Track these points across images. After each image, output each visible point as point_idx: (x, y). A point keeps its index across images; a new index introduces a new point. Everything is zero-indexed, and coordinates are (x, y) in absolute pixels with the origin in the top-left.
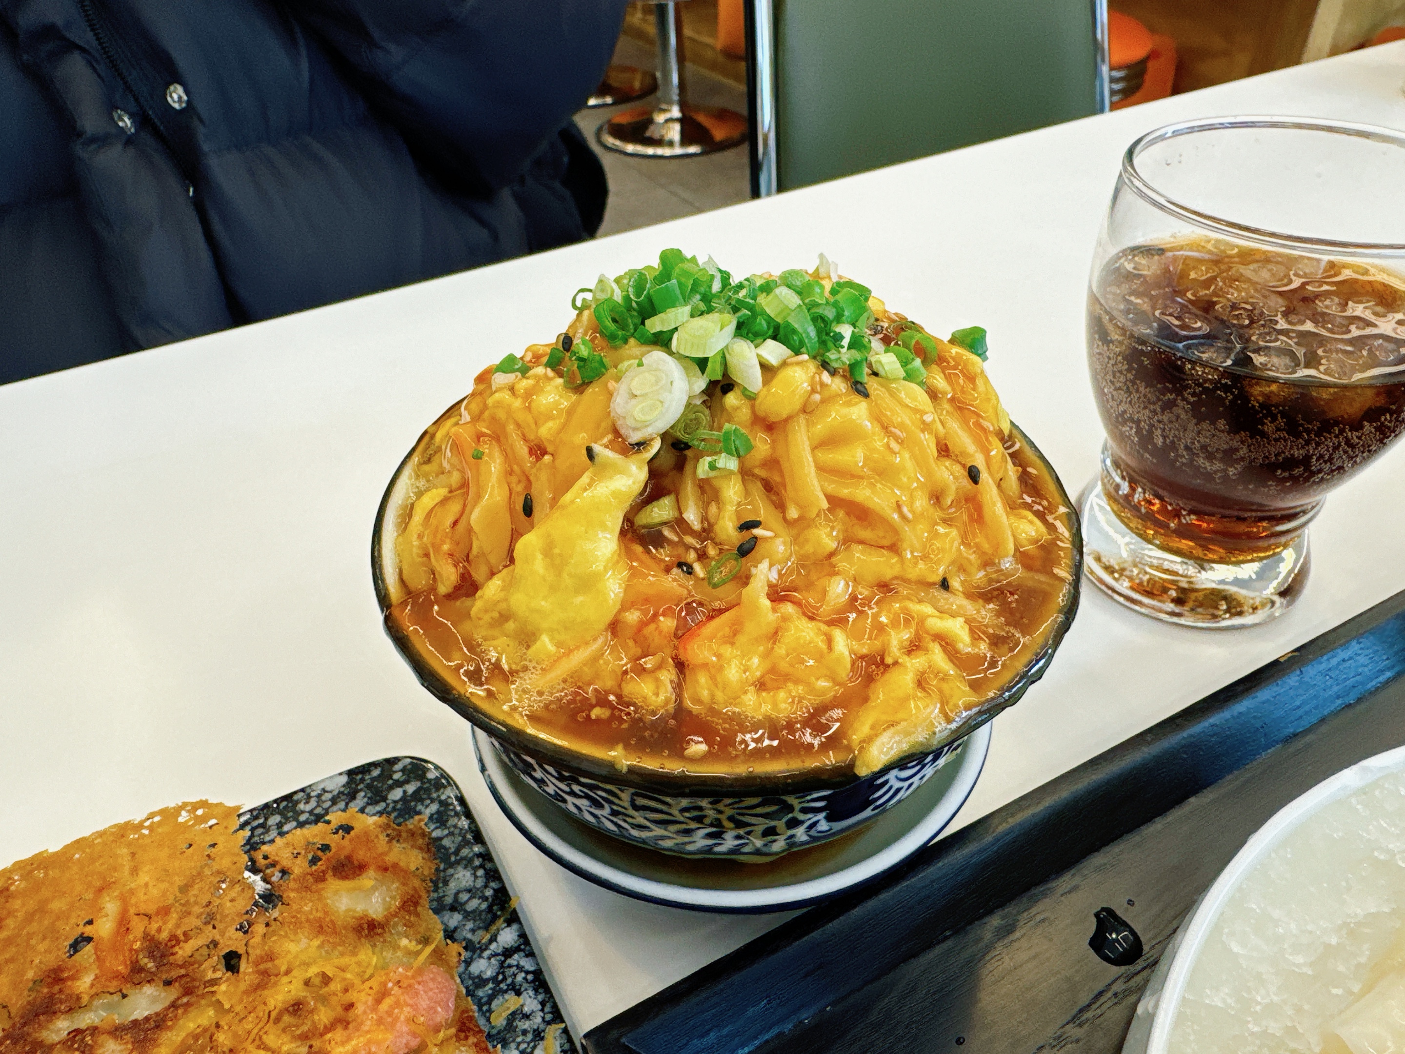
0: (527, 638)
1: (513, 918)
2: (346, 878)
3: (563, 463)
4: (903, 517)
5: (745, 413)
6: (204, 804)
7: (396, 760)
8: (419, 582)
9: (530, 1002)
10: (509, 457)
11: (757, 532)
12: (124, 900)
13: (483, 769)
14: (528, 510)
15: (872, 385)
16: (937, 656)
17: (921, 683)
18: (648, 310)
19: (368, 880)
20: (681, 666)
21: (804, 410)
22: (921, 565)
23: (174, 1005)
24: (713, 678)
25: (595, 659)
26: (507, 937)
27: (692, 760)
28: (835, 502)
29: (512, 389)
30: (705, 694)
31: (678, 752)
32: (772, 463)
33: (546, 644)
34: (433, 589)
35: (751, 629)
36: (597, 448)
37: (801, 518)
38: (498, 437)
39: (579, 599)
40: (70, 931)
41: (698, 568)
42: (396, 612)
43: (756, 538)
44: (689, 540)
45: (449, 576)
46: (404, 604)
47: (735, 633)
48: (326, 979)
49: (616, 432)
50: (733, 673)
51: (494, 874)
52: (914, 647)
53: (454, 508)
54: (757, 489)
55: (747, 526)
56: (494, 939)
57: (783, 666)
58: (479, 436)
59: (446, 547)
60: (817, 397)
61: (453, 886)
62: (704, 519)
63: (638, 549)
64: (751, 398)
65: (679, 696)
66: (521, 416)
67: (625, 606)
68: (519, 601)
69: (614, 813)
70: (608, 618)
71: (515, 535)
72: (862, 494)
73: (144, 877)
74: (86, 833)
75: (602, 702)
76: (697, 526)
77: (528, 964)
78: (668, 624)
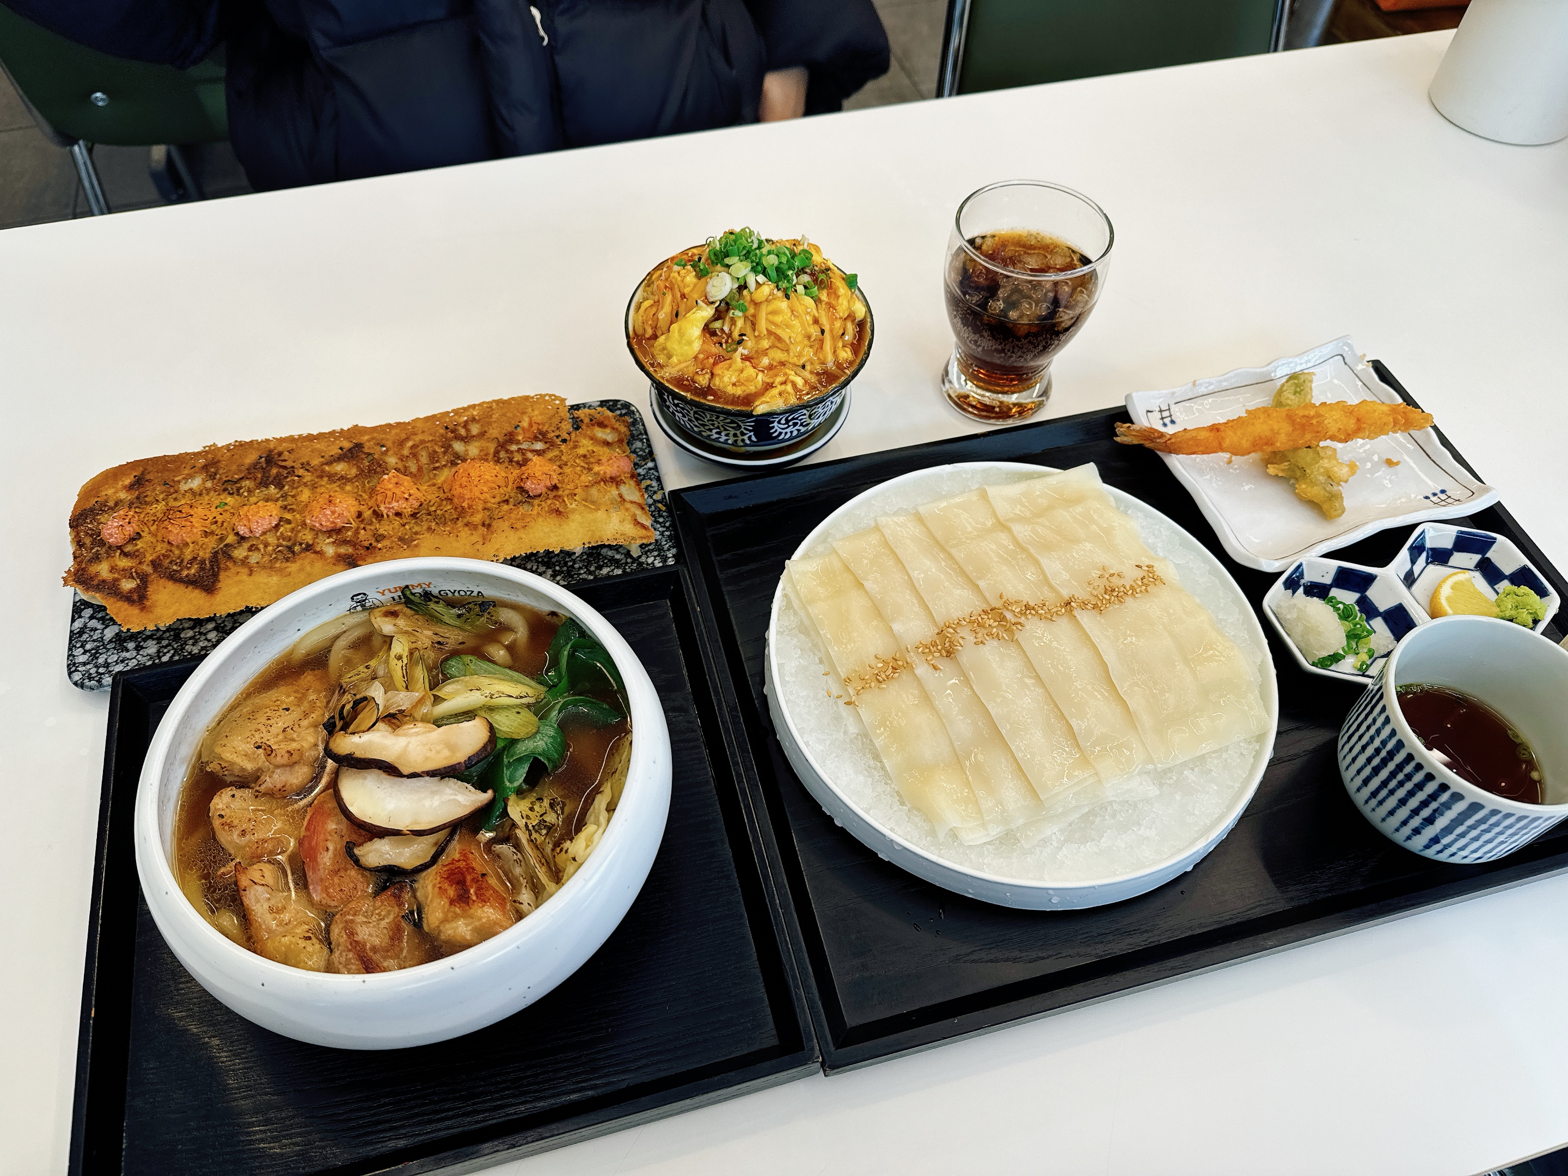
0: (669, 357)
1: (654, 460)
2: (601, 427)
3: (689, 303)
4: (791, 342)
5: (748, 298)
6: (554, 395)
7: (619, 401)
8: (640, 332)
9: (654, 483)
10: (673, 296)
11: (744, 337)
12: (530, 418)
13: (651, 405)
14: (677, 315)
15: (792, 295)
16: (789, 388)
17: (780, 394)
18: (727, 255)
19: (608, 430)
20: (712, 374)
21: (766, 300)
22: (795, 359)
23: (548, 448)
24: (720, 379)
25: (687, 367)
26: (650, 465)
27: (708, 400)
28: (770, 333)
29: (679, 273)
30: (717, 383)
31: (705, 398)
32: (754, 316)
33: (674, 360)
34: (644, 335)
35: (734, 367)
36: (699, 301)
37: (759, 336)
38: (672, 289)
39: (686, 348)
40: (514, 423)
41: (724, 345)
42: (631, 340)
43: (743, 340)
44: (724, 335)
45: (649, 332)
46: (634, 338)
47: (730, 367)
48: (594, 452)
49: (706, 298)
50: (726, 379)
51: (649, 446)
52: (782, 383)
53: (654, 310)
54: (749, 324)
55: (741, 335)
56: (646, 464)
57: (742, 380)
58: (666, 287)
59: (650, 322)
60: (771, 297)
61: (634, 446)
62: (730, 330)
63: (708, 335)
64: (751, 293)
65: (710, 383)
66: (680, 283)
67: (699, 353)
68: (669, 345)
69: (689, 420)
70: (694, 355)
71: (672, 323)
72: (779, 332)
73: (536, 412)
74: (515, 396)
75: (687, 380)
76: (727, 332)
77: (656, 474)
78: (711, 361)
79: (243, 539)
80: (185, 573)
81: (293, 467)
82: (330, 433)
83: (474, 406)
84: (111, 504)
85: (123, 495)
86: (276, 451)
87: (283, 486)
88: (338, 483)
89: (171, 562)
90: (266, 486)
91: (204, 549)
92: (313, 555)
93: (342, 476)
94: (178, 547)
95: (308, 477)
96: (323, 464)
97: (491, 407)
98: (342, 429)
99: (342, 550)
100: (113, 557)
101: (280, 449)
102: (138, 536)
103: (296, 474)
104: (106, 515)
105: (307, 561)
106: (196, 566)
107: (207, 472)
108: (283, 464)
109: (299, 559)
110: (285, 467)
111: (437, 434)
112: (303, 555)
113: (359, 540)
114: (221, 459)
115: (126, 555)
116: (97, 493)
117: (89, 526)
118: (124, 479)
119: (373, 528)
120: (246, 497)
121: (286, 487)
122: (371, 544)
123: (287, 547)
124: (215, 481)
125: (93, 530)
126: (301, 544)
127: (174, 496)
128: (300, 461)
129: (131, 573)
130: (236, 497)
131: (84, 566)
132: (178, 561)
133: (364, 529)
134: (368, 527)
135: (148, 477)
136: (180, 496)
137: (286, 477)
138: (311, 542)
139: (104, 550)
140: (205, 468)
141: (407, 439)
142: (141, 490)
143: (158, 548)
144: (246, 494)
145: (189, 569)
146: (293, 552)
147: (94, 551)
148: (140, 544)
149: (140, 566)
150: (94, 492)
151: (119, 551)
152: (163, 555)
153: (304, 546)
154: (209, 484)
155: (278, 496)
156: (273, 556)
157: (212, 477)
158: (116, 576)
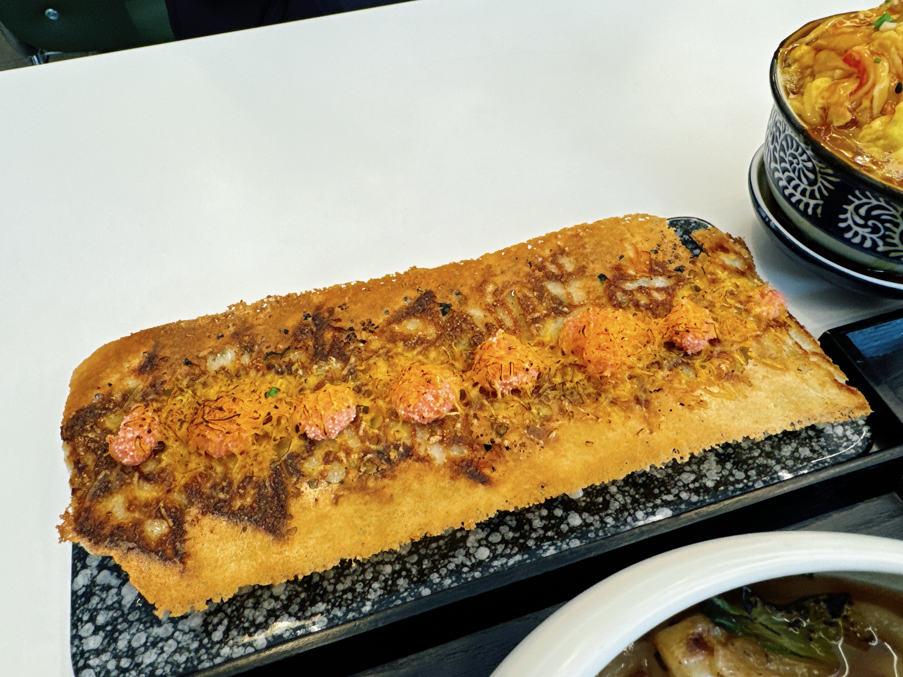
2: (724, 252)
12: (634, 246)
19: (732, 256)
40: (616, 253)
73: (637, 238)
79: (313, 443)
80: (238, 503)
81: (351, 329)
82: (383, 279)
83: (555, 235)
84: (117, 396)
85: (132, 383)
86: (325, 308)
87: (349, 359)
88: (419, 349)
89: (214, 487)
90: (325, 358)
91: (260, 463)
92: (417, 464)
93: (419, 338)
94: (220, 460)
95: (376, 343)
96: (389, 323)
97: (577, 235)
98: (397, 274)
99: (456, 452)
100: (130, 484)
101: (330, 305)
102: (161, 447)
103: (359, 338)
104: (112, 416)
105: (411, 475)
106: (252, 492)
107: (240, 343)
108: (338, 325)
109: (401, 472)
110: (340, 330)
111: (522, 274)
112: (403, 465)
113: (474, 436)
114: (255, 322)
115: (146, 478)
116: (97, 381)
117: (90, 435)
118: (130, 358)
119: (486, 414)
120: (301, 377)
121: (353, 360)
122: (493, 442)
123: (379, 452)
124: (254, 355)
125: (96, 442)
126: (397, 447)
127: (202, 379)
128: (359, 321)
129: (159, 510)
130: (288, 377)
131: (87, 504)
132: (224, 484)
133: (475, 416)
134: (480, 414)
135: (162, 354)
136: (211, 380)
137: (346, 344)
138: (408, 443)
139: (114, 474)
140: (236, 335)
141: (485, 282)
142: (156, 373)
143: (192, 465)
144: (300, 372)
145: (242, 496)
146: (389, 460)
147: (100, 477)
148: (165, 458)
149: (170, 496)
150: (91, 381)
151: (137, 475)
152: (201, 475)
153: (401, 449)
154: (246, 360)
155: (345, 372)
156: (363, 469)
157: (249, 348)
158: (137, 515)
